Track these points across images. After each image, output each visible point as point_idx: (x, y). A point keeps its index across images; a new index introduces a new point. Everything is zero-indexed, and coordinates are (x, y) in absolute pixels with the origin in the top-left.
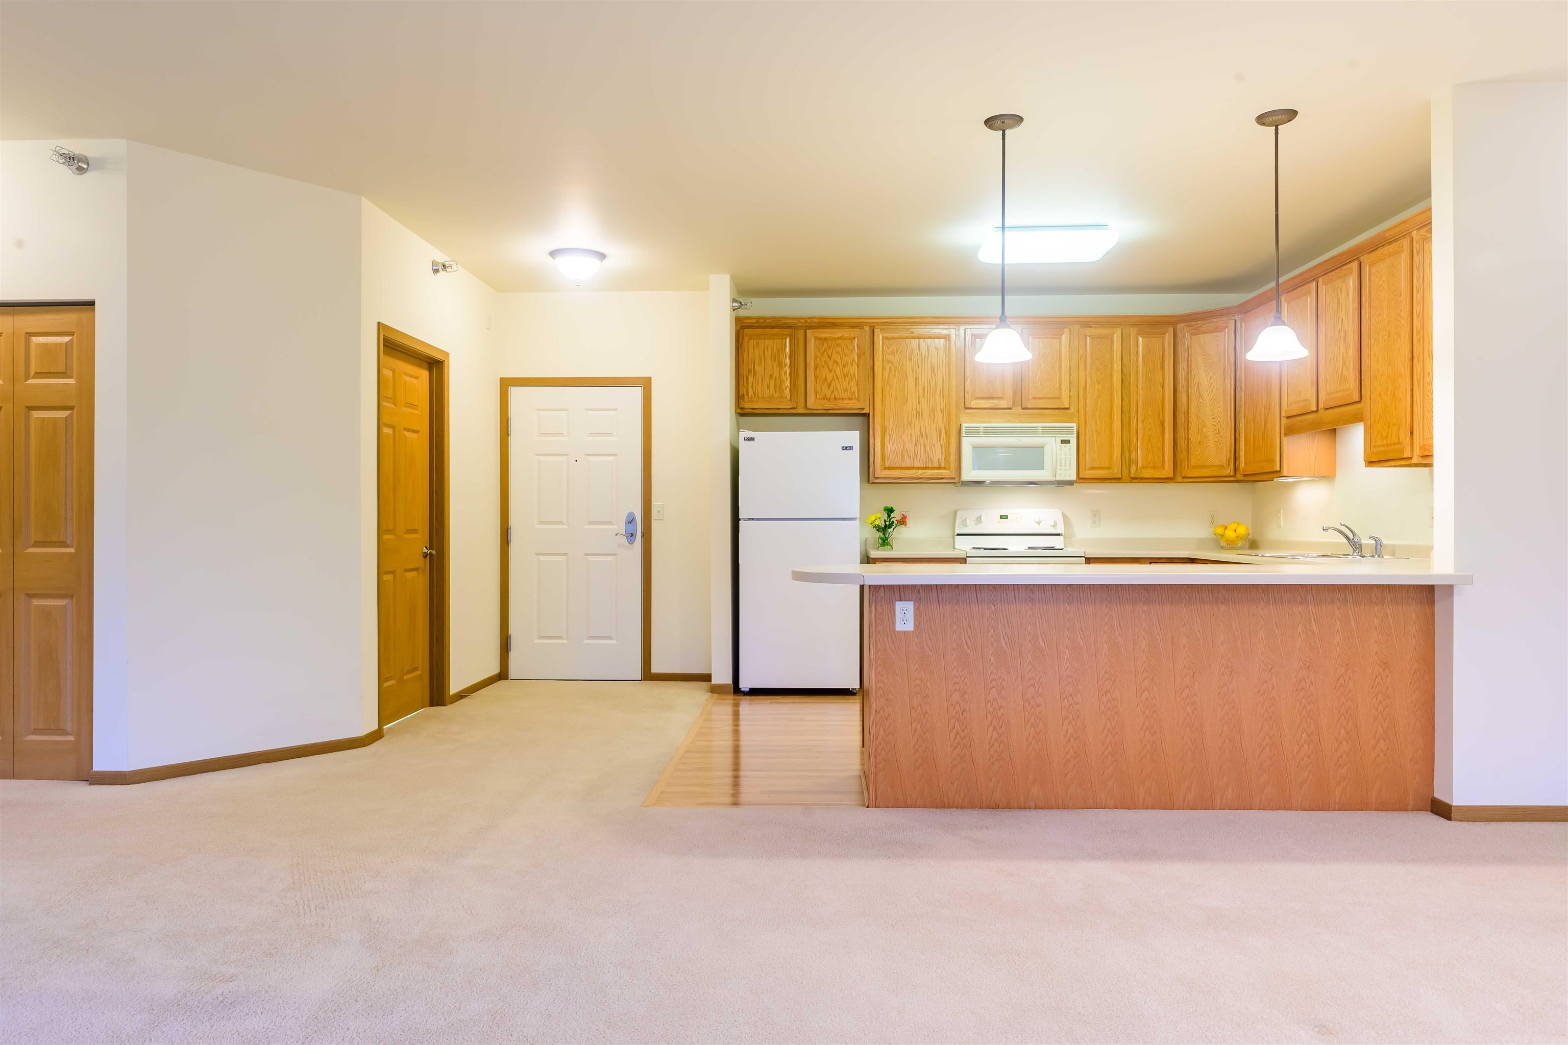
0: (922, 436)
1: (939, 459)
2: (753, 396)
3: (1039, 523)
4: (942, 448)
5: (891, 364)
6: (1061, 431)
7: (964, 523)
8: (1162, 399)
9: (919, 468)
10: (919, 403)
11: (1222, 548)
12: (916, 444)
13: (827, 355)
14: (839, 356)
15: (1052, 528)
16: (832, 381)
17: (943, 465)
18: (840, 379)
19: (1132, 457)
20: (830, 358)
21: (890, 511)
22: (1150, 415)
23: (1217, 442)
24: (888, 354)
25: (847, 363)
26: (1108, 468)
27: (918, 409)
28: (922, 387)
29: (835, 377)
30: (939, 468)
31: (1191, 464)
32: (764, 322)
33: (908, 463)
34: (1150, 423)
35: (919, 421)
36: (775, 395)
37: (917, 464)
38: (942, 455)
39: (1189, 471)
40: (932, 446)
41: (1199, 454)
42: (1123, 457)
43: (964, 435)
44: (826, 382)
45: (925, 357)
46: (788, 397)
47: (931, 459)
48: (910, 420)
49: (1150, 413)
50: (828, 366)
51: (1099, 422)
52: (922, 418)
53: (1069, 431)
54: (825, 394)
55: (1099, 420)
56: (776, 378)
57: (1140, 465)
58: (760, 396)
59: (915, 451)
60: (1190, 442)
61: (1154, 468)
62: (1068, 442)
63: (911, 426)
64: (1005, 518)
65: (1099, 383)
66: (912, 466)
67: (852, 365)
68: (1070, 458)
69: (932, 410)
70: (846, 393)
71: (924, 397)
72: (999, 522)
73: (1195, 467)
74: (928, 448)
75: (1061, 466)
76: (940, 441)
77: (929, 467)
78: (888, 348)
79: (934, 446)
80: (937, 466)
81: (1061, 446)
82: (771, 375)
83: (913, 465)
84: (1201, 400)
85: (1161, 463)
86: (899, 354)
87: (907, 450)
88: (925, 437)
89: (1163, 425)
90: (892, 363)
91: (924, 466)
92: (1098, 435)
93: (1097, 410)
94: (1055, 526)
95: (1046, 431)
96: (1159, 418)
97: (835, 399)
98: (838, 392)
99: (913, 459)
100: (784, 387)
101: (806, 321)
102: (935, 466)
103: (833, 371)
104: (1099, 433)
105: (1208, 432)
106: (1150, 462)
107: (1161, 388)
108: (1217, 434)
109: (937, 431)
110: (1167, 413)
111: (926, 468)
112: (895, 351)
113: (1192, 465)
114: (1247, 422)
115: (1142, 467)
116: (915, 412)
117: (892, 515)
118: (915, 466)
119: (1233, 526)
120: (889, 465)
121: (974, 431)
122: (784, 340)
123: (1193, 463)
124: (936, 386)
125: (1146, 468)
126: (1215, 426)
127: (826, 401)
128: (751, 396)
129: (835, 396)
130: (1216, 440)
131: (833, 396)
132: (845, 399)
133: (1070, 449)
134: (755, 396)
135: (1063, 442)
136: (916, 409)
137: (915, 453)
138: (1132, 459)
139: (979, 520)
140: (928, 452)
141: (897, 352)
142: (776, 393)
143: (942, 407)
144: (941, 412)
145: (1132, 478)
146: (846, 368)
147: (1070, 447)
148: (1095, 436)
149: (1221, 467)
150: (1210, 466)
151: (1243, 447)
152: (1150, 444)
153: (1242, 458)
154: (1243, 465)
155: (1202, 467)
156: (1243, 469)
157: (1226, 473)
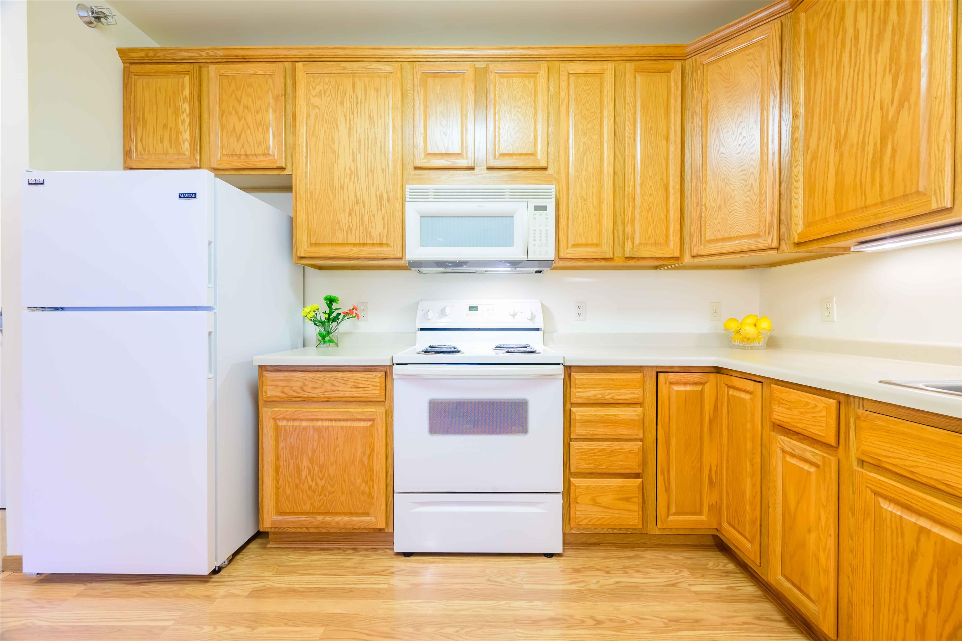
0: (358, 203)
1: (380, 234)
2: (143, 152)
3: (514, 315)
4: (383, 218)
5: (317, 110)
6: (535, 194)
7: (425, 317)
8: (665, 155)
9: (354, 245)
10: (354, 161)
11: (734, 347)
12: (350, 214)
13: (236, 97)
14: (251, 99)
15: (530, 321)
16: (242, 132)
17: (385, 241)
18: (252, 128)
19: (626, 230)
20: (239, 102)
21: (331, 301)
22: (650, 177)
23: (748, 202)
24: (314, 97)
25: (260, 109)
26: (597, 245)
27: (353, 169)
28: (358, 140)
29: (246, 126)
30: (381, 245)
31: (705, 237)
32: (155, 55)
33: (340, 239)
34: (651, 187)
35: (354, 184)
36: (171, 151)
37: (351, 240)
38: (384, 228)
39: (702, 247)
40: (371, 215)
41: (719, 223)
42: (615, 232)
43: (407, 199)
44: (234, 135)
45: (361, 100)
46: (188, 153)
47: (370, 233)
48: (342, 183)
49: (650, 174)
50: (236, 112)
51: (584, 186)
52: (358, 179)
53: (546, 194)
54: (234, 149)
55: (586, 183)
56: (171, 128)
57: (637, 241)
58: (151, 152)
59: (349, 222)
60: (704, 208)
61: (656, 244)
62: (544, 208)
63: (343, 191)
64: (475, 310)
65: (585, 134)
66: (345, 243)
67: (267, 111)
68: (547, 230)
69: (371, 170)
70: (260, 147)
71: (360, 152)
72: (467, 315)
73: (710, 241)
74: (366, 218)
75: (535, 240)
76: (381, 210)
77: (367, 244)
78: (314, 89)
79: (374, 216)
80: (378, 242)
81: (534, 215)
82: (165, 125)
83: (347, 241)
85: (665, 238)
86: (328, 97)
87: (339, 222)
88: (361, 204)
89: (666, 189)
90: (319, 109)
91: (361, 242)
92: (583, 203)
93: (582, 170)
94: (532, 318)
95: (515, 195)
96: (662, 180)
97: (246, 155)
98: (250, 146)
99: (347, 234)
100: (181, 140)
101: (208, 54)
102: (375, 242)
103: (243, 119)
104: (585, 200)
105: (734, 190)
106: (650, 236)
107: (665, 141)
108: (749, 191)
109: (376, 196)
110: (671, 174)
111: (364, 245)
112: (323, 92)
113: (708, 238)
114: (814, 158)
115: (640, 244)
116: (348, 172)
117: (334, 306)
118: (349, 242)
119: (752, 320)
120: (316, 241)
121: (423, 195)
122: (181, 80)
123: (709, 235)
124: (376, 139)
125: (646, 244)
126: (746, 181)
127: (235, 158)
128: (140, 152)
129: (246, 151)
130: (748, 199)
131: (243, 152)
132: (260, 155)
133: (547, 219)
134: (145, 151)
135: (537, 208)
136: (350, 168)
137: (349, 226)
138: (628, 233)
139: (443, 313)
140: (366, 225)
141: (325, 93)
142: (171, 148)
143: (384, 167)
144: (383, 172)
145: (626, 258)
146: (260, 115)
147: (547, 215)
148: (580, 203)
149: (758, 236)
150: (737, 237)
151: (800, 202)
152: (650, 213)
153: (797, 219)
154: (800, 228)
155: (723, 240)
156: (798, 235)
157: (764, 243)
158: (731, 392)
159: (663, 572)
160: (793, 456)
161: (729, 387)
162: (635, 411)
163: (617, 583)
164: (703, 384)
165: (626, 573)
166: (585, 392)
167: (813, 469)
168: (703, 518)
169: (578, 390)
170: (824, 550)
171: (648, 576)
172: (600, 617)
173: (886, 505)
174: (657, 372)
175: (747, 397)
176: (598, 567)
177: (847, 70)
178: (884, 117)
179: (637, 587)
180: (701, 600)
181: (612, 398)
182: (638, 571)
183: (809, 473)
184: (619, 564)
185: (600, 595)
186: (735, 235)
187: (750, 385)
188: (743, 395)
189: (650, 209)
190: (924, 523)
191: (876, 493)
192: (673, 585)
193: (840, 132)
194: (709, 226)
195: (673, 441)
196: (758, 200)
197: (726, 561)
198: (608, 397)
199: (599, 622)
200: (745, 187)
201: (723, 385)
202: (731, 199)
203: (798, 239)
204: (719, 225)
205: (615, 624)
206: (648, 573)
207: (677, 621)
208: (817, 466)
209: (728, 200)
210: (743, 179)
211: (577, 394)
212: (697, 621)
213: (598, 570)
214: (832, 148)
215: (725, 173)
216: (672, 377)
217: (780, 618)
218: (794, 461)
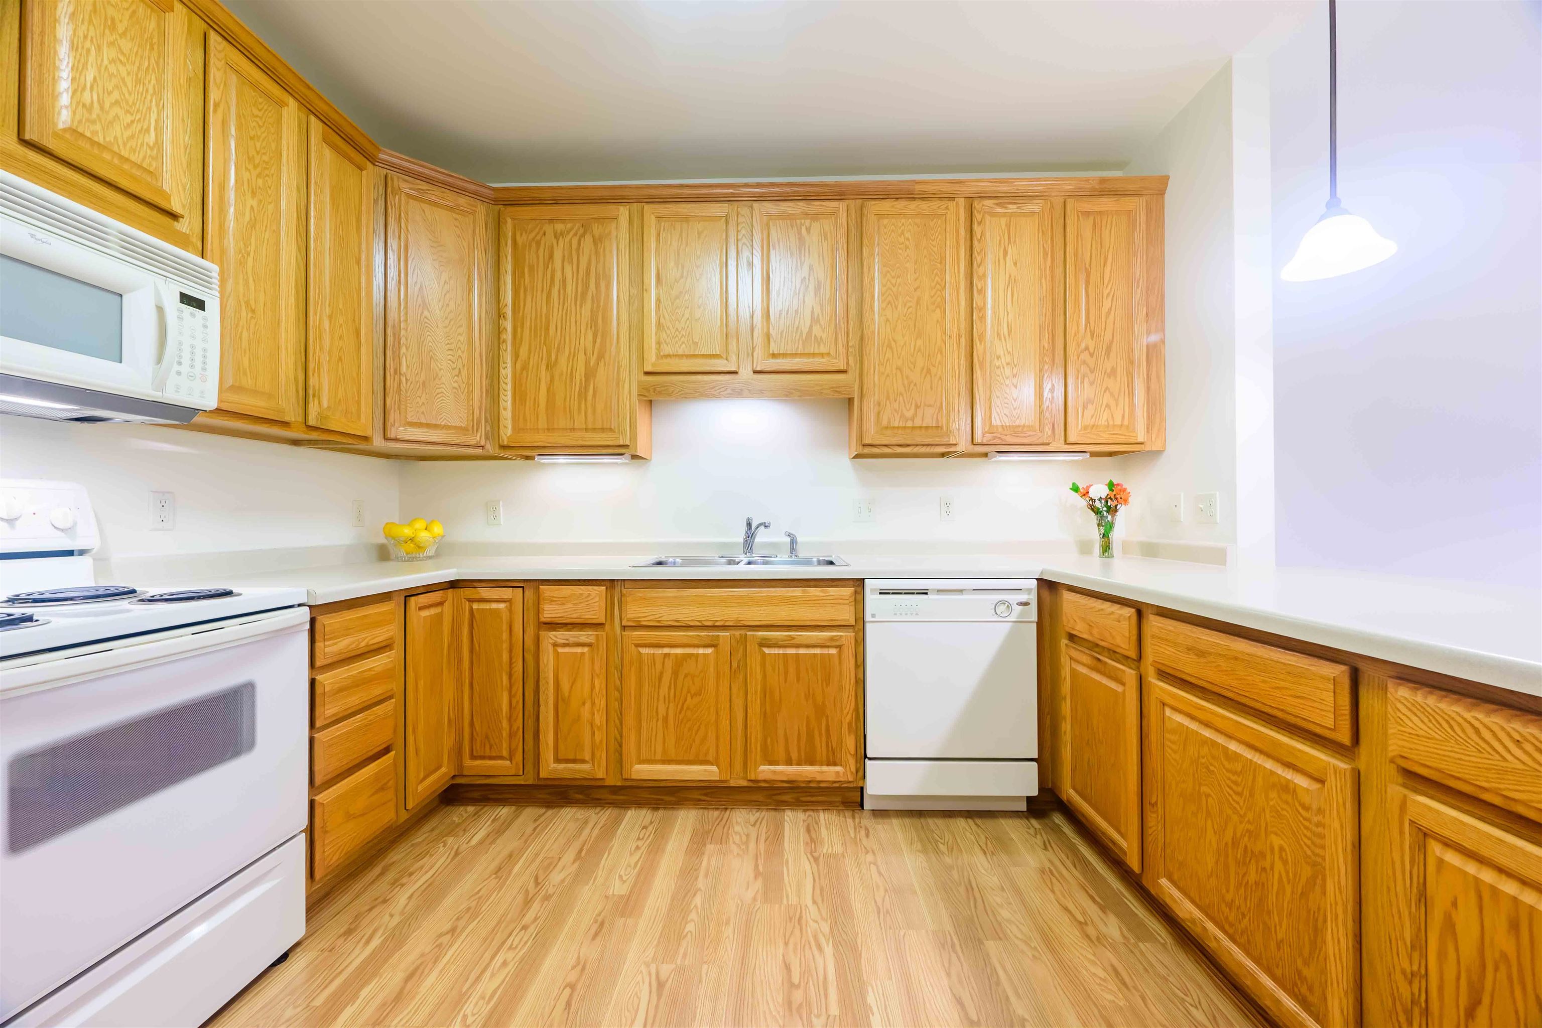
6: (179, 269)
8: (357, 287)
19: (311, 381)
22: (340, 310)
23: (456, 388)
26: (271, 396)
31: (406, 418)
34: (341, 325)
41: (423, 403)
49: (341, 306)
51: (252, 285)
53: (202, 278)
55: (253, 281)
57: (324, 403)
60: (403, 379)
61: (346, 413)
62: (199, 304)
65: (254, 194)
68: (205, 350)
73: (412, 424)
75: (179, 364)
81: (180, 311)
84: (426, 313)
85: (357, 406)
89: (358, 336)
92: (250, 315)
93: (248, 254)
95: (131, 249)
96: (354, 321)
104: (253, 311)
105: (440, 370)
106: (340, 400)
108: (457, 376)
110: (363, 317)
113: (410, 419)
114: (525, 368)
115: (329, 409)
123: (412, 416)
125: (335, 410)
126: (453, 363)
130: (455, 385)
133: (205, 327)
135: (186, 299)
138: (314, 387)
145: (309, 426)
147: (205, 319)
148: (244, 314)
149: (463, 430)
150: (445, 425)
151: (509, 404)
152: (340, 364)
153: (506, 422)
154: (509, 432)
155: (428, 426)
156: (508, 438)
157: (472, 441)
158: (475, 606)
159: (432, 855)
160: (565, 645)
161: (471, 601)
162: (389, 657)
163: (410, 897)
164: (441, 604)
165: (403, 885)
166: (336, 644)
167: (586, 649)
168: (443, 770)
169: (327, 643)
170: (598, 711)
171: (424, 870)
172: (448, 927)
173: (644, 651)
174: (406, 597)
175: (502, 606)
176: (367, 908)
177: (556, 305)
178: (587, 362)
179: (433, 882)
180: (491, 844)
181: (367, 646)
182: (411, 874)
183: (583, 654)
184: (382, 887)
185: (414, 919)
186: (443, 424)
187: (507, 593)
188: (494, 606)
189: (340, 359)
190: (666, 650)
191: (637, 646)
192: (457, 854)
193: (551, 356)
194: (410, 404)
195: (421, 683)
196: (466, 391)
197: (462, 808)
198: (363, 644)
199: (453, 930)
200: (453, 369)
201: (463, 600)
202: (437, 379)
203: (508, 442)
204: (423, 406)
205: (467, 916)
206: (422, 867)
207: (499, 869)
208: (589, 645)
209: (434, 379)
210: (450, 360)
211: (327, 650)
212: (510, 856)
213: (370, 910)
214: (544, 367)
215: (430, 344)
216: (423, 599)
217: (543, 810)
218: (567, 650)
